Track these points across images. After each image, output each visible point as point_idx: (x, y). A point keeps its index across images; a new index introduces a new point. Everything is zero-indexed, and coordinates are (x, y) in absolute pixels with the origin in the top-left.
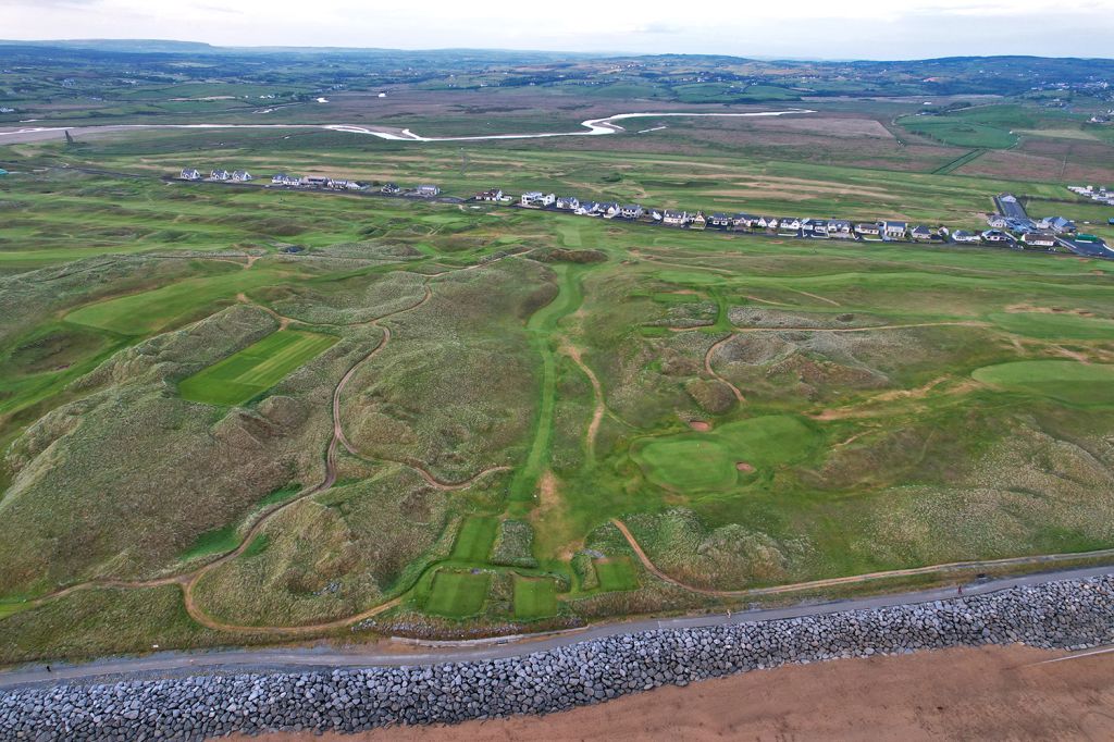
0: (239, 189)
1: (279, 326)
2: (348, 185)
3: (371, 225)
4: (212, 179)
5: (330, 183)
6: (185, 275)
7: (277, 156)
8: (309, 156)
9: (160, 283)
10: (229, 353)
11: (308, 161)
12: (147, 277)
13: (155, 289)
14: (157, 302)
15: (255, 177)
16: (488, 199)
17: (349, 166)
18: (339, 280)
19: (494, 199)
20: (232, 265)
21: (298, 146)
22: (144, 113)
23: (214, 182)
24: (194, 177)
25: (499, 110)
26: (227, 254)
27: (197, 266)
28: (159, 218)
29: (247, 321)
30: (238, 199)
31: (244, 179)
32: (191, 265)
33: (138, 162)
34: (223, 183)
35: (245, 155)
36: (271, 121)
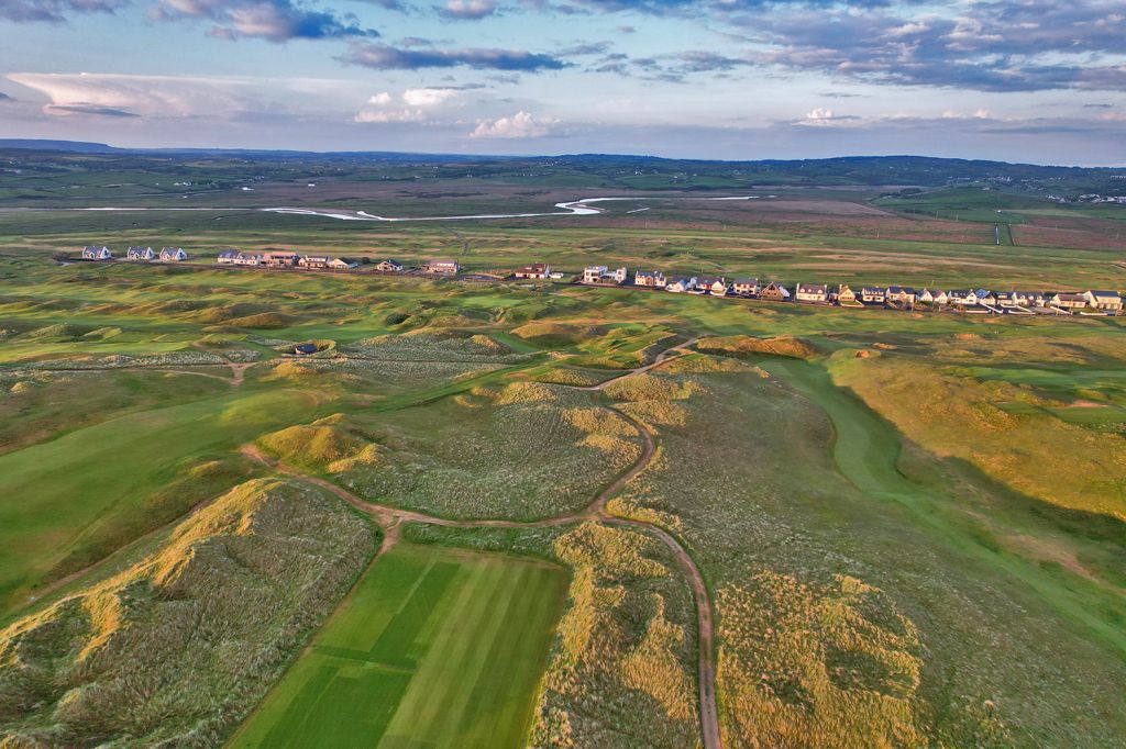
0: (172, 270)
1: (379, 536)
2: (331, 263)
3: (396, 310)
4: (129, 258)
5: (302, 261)
6: (111, 406)
7: (210, 235)
8: (256, 235)
9: (53, 428)
10: (287, 654)
11: (257, 240)
12: (24, 413)
13: (39, 442)
14: (49, 476)
15: (191, 257)
16: (533, 276)
17: (314, 244)
18: (427, 403)
19: (542, 276)
20: (206, 381)
21: (237, 226)
22: (30, 197)
23: (133, 262)
24: (102, 256)
25: (453, 195)
26: (187, 359)
27: (133, 385)
28: (50, 307)
29: (300, 529)
30: (174, 280)
31: (176, 257)
32: (123, 384)
33: (21, 242)
34: (147, 264)
35: (172, 234)
36: (193, 205)
